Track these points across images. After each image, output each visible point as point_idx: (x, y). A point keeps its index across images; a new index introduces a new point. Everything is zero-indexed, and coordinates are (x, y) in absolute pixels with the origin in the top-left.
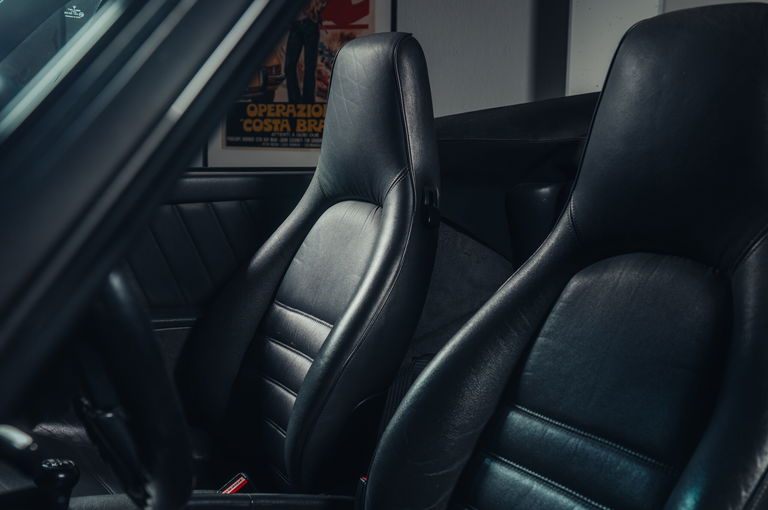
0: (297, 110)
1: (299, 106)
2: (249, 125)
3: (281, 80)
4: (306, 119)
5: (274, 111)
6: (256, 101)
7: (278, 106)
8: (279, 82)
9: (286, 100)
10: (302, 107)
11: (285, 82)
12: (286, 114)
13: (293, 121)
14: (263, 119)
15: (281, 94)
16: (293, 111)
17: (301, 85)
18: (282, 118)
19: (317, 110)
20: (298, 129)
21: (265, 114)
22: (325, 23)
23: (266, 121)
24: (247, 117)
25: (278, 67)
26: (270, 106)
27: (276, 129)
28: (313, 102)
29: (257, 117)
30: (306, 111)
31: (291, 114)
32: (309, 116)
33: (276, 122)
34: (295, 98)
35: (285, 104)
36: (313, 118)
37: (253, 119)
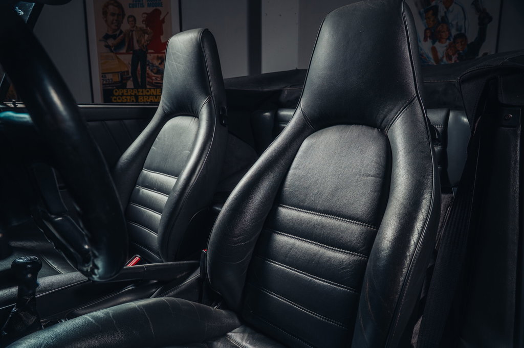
0: (138, 92)
1: (139, 90)
2: (115, 99)
3: (130, 78)
4: (143, 96)
5: (127, 92)
6: (118, 88)
7: (129, 90)
8: (128, 79)
9: (133, 87)
10: (140, 90)
11: (131, 79)
12: (133, 94)
13: (137, 97)
14: (121, 96)
15: (130, 84)
16: (136, 92)
17: (140, 80)
18: (131, 95)
19: (148, 91)
20: (139, 101)
21: (123, 94)
22: (150, 51)
23: (124, 97)
24: (114, 95)
25: (128, 72)
26: (125, 90)
27: (129, 101)
28: (146, 88)
29: (119, 95)
30: (142, 92)
31: (135, 94)
32: (144, 94)
33: (128, 98)
34: (137, 86)
35: (132, 89)
36: (146, 95)
37: (117, 96)
